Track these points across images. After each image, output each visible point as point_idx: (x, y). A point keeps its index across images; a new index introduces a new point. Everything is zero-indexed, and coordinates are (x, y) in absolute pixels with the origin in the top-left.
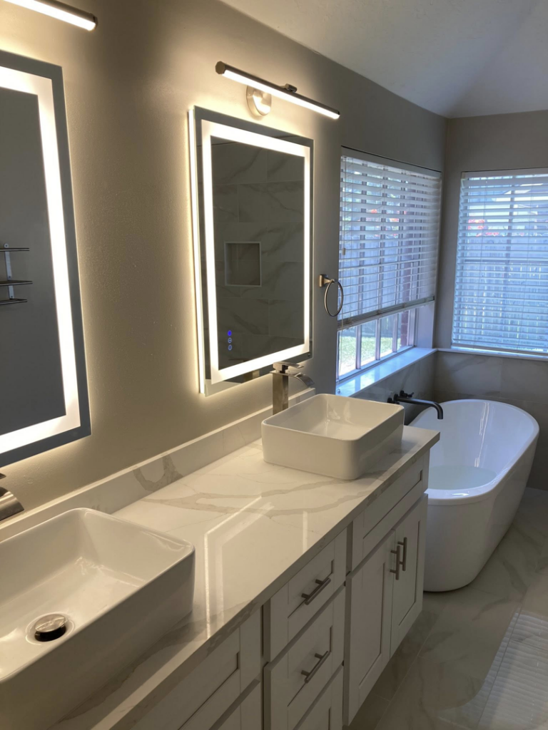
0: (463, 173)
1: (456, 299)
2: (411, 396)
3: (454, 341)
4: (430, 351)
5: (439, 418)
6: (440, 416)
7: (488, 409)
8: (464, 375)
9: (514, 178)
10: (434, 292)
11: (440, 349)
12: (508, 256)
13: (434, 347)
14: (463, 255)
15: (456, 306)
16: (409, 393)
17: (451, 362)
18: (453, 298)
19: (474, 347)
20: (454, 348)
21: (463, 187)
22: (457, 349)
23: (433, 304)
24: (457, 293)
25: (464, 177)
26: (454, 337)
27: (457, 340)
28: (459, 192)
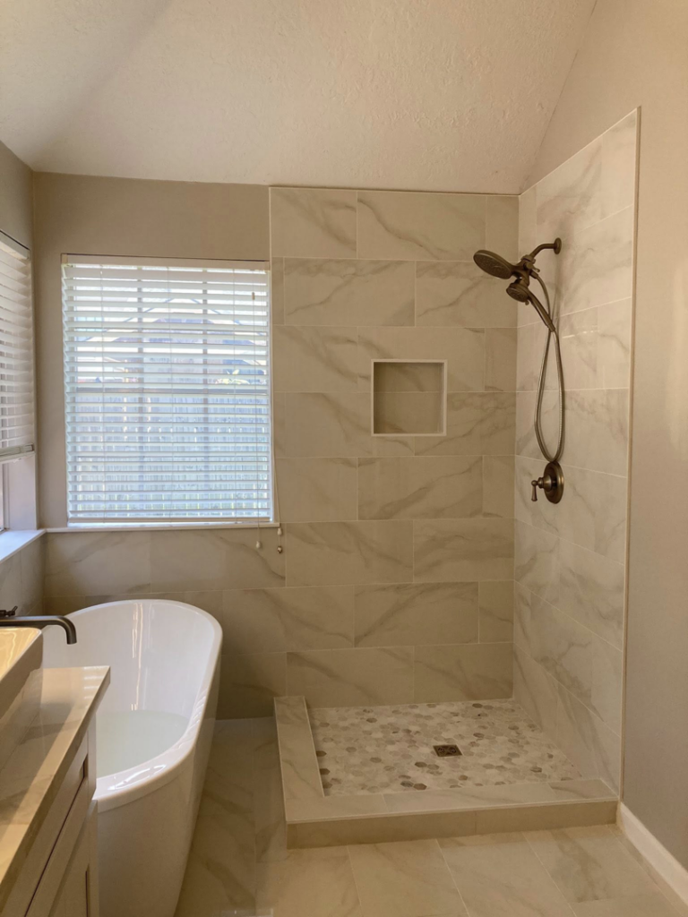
0: (64, 256)
1: (69, 449)
2: (12, 613)
3: (71, 515)
4: (34, 534)
5: (68, 642)
6: (71, 637)
7: (141, 614)
8: (91, 568)
9: (140, 270)
10: (33, 437)
11: (49, 530)
12: (141, 381)
13: (40, 526)
14: (73, 381)
15: (69, 459)
16: (9, 609)
17: (67, 549)
18: (64, 447)
19: (105, 520)
20: (72, 525)
21: (64, 277)
22: (75, 527)
23: (33, 455)
24: (69, 439)
25: (67, 262)
26: (70, 508)
27: (74, 512)
28: (60, 284)
